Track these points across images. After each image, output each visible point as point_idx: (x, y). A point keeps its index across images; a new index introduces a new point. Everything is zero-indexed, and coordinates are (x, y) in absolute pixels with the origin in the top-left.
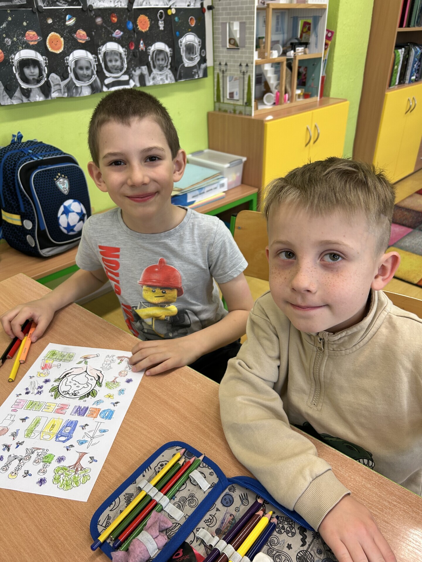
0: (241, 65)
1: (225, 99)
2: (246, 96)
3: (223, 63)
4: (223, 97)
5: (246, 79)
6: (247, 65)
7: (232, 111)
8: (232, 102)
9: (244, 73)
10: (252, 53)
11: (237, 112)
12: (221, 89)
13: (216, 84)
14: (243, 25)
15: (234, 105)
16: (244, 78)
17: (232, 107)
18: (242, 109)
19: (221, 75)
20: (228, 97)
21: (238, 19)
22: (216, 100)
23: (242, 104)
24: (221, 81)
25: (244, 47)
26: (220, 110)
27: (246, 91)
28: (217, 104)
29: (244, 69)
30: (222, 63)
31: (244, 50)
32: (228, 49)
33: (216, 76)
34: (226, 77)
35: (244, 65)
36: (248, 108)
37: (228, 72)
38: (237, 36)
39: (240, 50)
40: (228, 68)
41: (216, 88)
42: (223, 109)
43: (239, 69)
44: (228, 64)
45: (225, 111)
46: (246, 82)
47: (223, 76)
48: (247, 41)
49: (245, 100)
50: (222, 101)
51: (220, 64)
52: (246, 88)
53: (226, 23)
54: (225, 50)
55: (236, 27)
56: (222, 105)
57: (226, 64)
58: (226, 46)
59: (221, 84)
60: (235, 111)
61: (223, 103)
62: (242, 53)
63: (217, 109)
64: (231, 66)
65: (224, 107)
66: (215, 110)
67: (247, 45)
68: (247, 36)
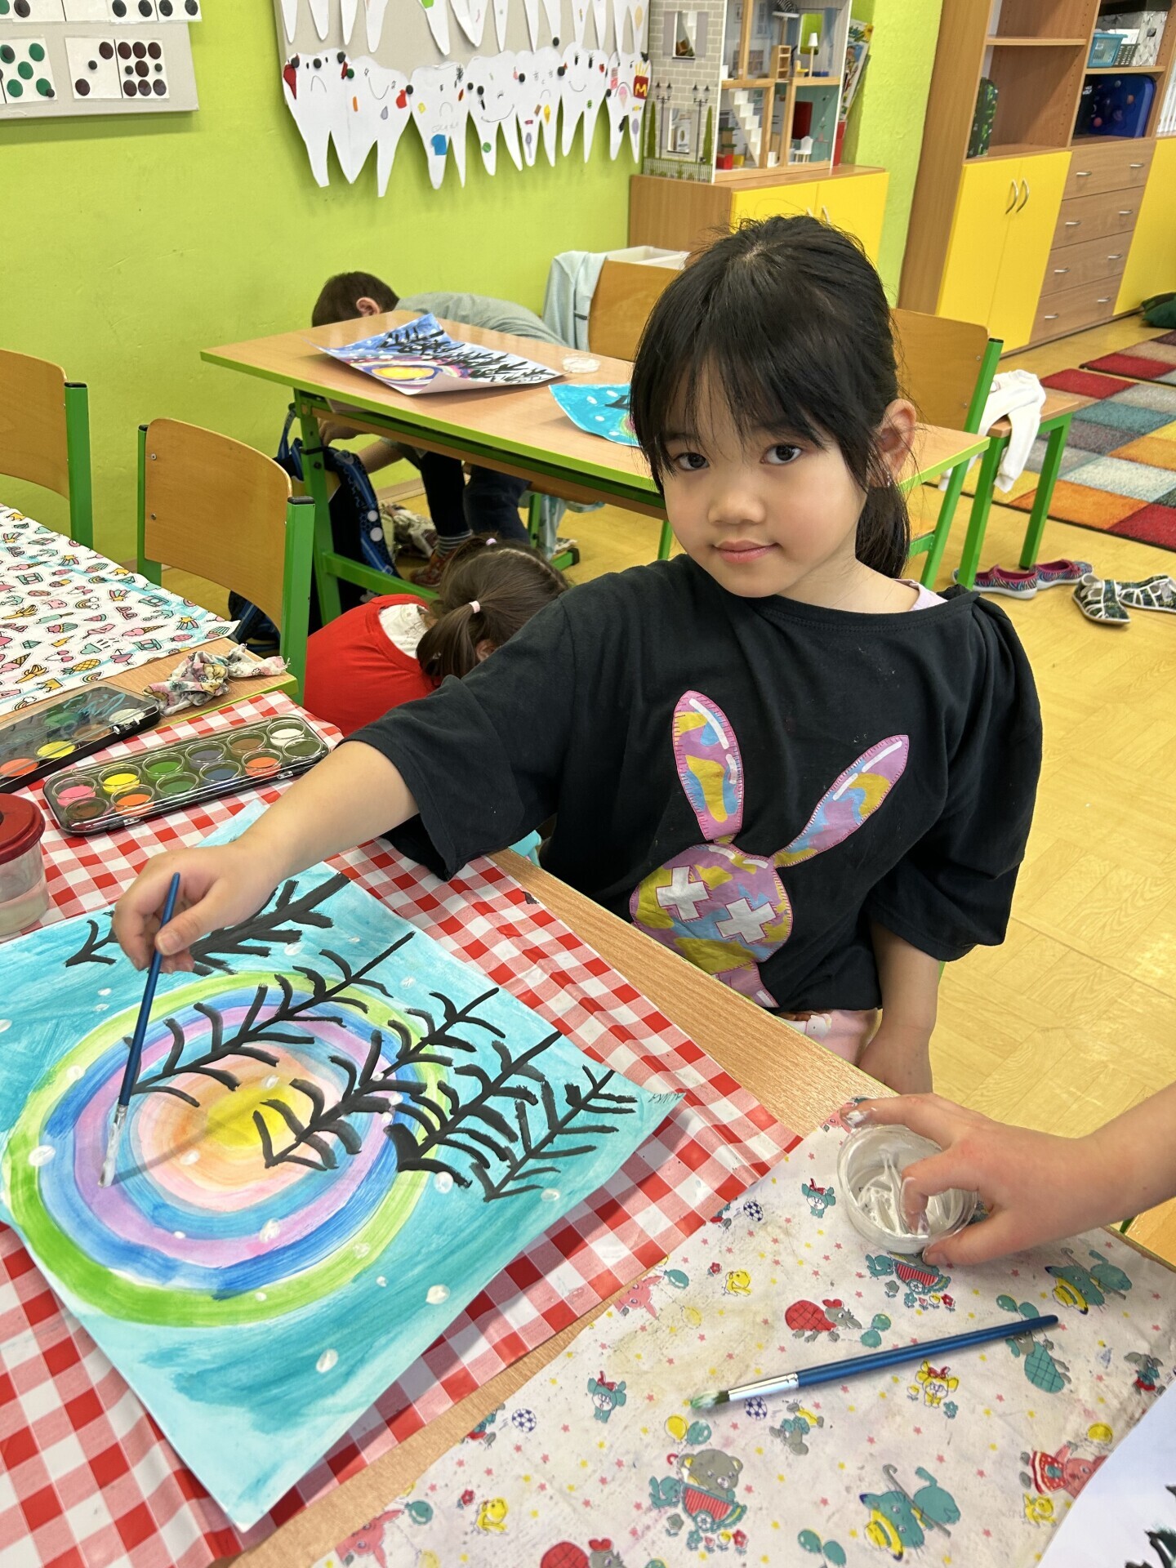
0: (695, 88)
1: (664, 151)
2: (701, 145)
4: (661, 148)
5: (705, 113)
6: (707, 89)
7: (675, 174)
8: (676, 157)
9: (700, 104)
10: (717, 68)
11: (685, 176)
12: (658, 133)
14: (702, 17)
15: (680, 163)
16: (700, 112)
17: (676, 167)
18: (694, 169)
19: (658, 107)
20: (670, 149)
21: (695, 7)
22: (645, 154)
23: (693, 160)
24: (658, 117)
25: (704, 56)
26: (652, 172)
27: (702, 137)
28: (647, 162)
30: (662, 85)
31: (703, 61)
32: (674, 59)
33: (649, 108)
34: (668, 109)
35: (701, 88)
36: (704, 168)
37: (672, 102)
38: (692, 38)
39: (696, 62)
40: (673, 93)
41: (647, 131)
42: (659, 171)
43: (691, 95)
44: (674, 85)
45: (663, 175)
46: (704, 120)
47: (662, 109)
48: (710, 46)
49: (701, 154)
50: (657, 155)
51: (658, 86)
52: (703, 129)
53: (673, 13)
54: (669, 60)
55: (690, 20)
56: (657, 165)
57: (669, 87)
58: (670, 53)
59: (658, 124)
60: (680, 174)
61: (660, 159)
62: (699, 66)
63: (647, 171)
64: (678, 90)
65: (660, 166)
66: (642, 172)
67: (709, 53)
68: (710, 37)
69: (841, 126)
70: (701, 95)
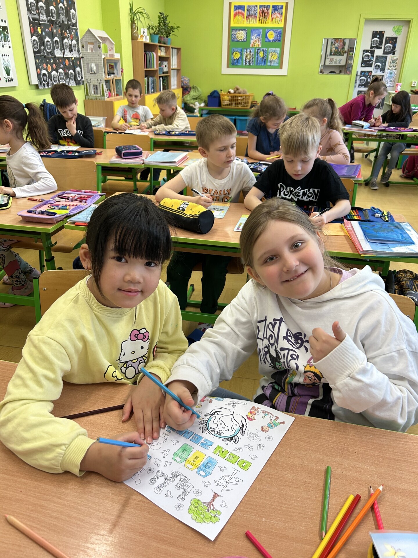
2: (101, 92)
3: (89, 79)
4: (90, 93)
5: (101, 85)
6: (101, 80)
8: (95, 95)
9: (99, 83)
10: (103, 75)
11: (98, 99)
12: (89, 90)
13: (85, 88)
14: (97, 65)
17: (95, 97)
18: (100, 98)
19: (88, 84)
20: (92, 93)
21: (95, 62)
22: (86, 95)
24: (88, 86)
26: (88, 99)
27: (101, 90)
28: (87, 97)
29: (99, 81)
31: (99, 74)
33: (85, 84)
36: (103, 97)
37: (92, 83)
38: (95, 69)
39: (97, 74)
40: (91, 81)
41: (86, 90)
43: (97, 81)
45: (92, 99)
46: (101, 87)
48: (100, 71)
49: (101, 94)
50: (89, 95)
51: (87, 80)
53: (89, 64)
55: (93, 65)
56: (89, 97)
58: (90, 73)
59: (88, 88)
60: (96, 99)
64: (93, 80)
66: (85, 99)
68: (100, 69)
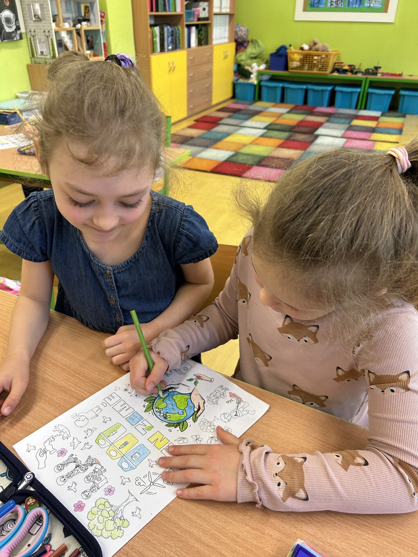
0: (44, 31)
1: (38, 55)
2: (51, 52)
4: (36, 53)
5: (50, 40)
6: (49, 31)
7: (44, 63)
8: (43, 57)
9: (47, 37)
10: (51, 23)
12: (34, 48)
13: (29, 45)
14: (41, 6)
15: (45, 59)
16: (48, 40)
17: (44, 60)
19: (32, 39)
20: (40, 53)
21: (38, 2)
22: (31, 56)
23: (50, 57)
24: (33, 42)
25: (44, 19)
26: (35, 63)
27: (51, 49)
28: (33, 59)
30: (32, 30)
31: (45, 21)
32: (34, 21)
33: (29, 39)
34: (36, 39)
35: (47, 31)
37: (37, 37)
38: (39, 13)
39: (42, 22)
40: (37, 33)
41: (30, 47)
42: (38, 62)
43: (43, 34)
44: (36, 31)
45: (39, 63)
46: (50, 43)
47: (34, 39)
48: (46, 16)
49: (52, 55)
50: (36, 56)
51: (30, 31)
52: (51, 47)
53: (30, 4)
54: (32, 22)
55: (37, 7)
56: (36, 60)
57: (35, 31)
58: (33, 19)
59: (33, 45)
61: (37, 58)
62: (44, 23)
63: (33, 62)
64: (38, 32)
65: (38, 61)
66: (32, 63)
67: (47, 19)
68: (46, 12)
69: (104, 44)
70: (47, 34)
